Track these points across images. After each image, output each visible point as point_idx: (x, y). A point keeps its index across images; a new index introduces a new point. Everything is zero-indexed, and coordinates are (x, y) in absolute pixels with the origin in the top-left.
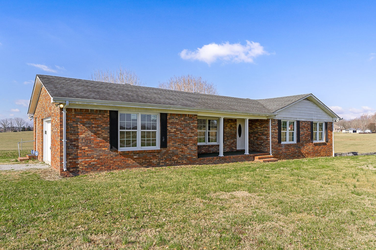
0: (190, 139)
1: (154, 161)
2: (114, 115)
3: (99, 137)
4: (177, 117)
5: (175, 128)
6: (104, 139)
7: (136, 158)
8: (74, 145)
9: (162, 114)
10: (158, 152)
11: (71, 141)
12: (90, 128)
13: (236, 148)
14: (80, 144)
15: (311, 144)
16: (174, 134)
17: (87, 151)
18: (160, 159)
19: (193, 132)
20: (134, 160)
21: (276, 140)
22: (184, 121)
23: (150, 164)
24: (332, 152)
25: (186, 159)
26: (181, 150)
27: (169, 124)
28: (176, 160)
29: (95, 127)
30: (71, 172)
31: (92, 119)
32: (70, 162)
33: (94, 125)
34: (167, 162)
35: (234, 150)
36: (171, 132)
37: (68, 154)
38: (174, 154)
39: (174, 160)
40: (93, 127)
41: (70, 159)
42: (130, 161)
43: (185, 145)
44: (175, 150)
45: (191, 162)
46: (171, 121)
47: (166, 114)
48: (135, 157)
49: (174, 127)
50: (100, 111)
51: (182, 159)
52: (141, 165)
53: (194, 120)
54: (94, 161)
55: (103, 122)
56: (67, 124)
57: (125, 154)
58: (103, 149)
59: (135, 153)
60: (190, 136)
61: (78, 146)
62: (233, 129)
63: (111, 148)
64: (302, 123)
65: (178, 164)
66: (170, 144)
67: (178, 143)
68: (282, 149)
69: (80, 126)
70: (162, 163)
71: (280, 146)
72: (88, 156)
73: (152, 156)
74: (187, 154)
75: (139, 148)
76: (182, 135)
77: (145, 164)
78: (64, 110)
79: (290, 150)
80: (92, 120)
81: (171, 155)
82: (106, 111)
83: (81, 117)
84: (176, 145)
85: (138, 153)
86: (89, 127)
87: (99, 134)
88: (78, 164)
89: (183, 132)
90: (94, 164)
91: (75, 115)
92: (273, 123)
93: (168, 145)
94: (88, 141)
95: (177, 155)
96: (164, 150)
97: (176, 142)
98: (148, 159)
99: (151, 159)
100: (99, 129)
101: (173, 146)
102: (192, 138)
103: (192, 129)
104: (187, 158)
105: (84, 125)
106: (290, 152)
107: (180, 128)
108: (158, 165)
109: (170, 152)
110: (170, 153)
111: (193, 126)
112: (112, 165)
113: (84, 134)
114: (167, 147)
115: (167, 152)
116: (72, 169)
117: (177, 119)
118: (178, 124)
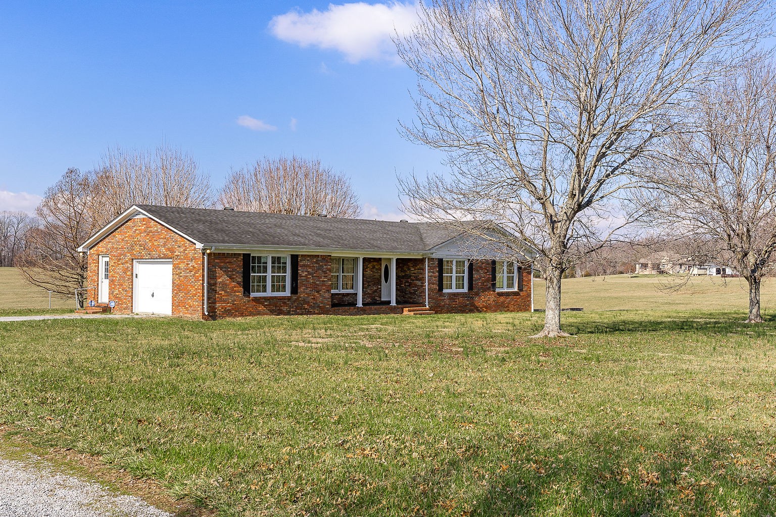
0: (323, 285)
1: (285, 309)
2: (246, 258)
3: (234, 282)
4: (308, 259)
5: (306, 272)
6: (238, 283)
7: (266, 305)
8: (214, 290)
9: (292, 256)
10: (289, 298)
11: (211, 285)
12: (226, 272)
13: (381, 298)
15: (491, 293)
16: (305, 278)
17: (223, 296)
18: (290, 307)
19: (327, 276)
20: (265, 307)
21: (435, 287)
22: (316, 263)
23: (280, 312)
24: (530, 306)
25: (318, 308)
26: (312, 297)
27: (300, 267)
28: (307, 309)
29: (230, 271)
30: (211, 316)
31: (228, 262)
32: (210, 307)
33: (229, 270)
34: (298, 311)
35: (378, 301)
36: (302, 276)
37: (208, 299)
38: (305, 301)
39: (305, 309)
40: (228, 271)
41: (210, 303)
42: (261, 308)
43: (318, 292)
44: (306, 297)
45: (324, 311)
46: (302, 264)
47: (297, 256)
48: (266, 303)
49: (305, 270)
50: (235, 254)
51: (313, 307)
52: (272, 312)
53: (327, 261)
54: (229, 306)
55: (237, 266)
56: (208, 268)
57: (257, 300)
58: (237, 294)
59: (265, 299)
60: (322, 281)
61: (216, 290)
62: (376, 271)
63: (244, 293)
64: (478, 262)
65: (309, 313)
66: (301, 290)
67: (309, 289)
68: (445, 299)
69: (218, 270)
70: (293, 311)
71: (440, 296)
72: (224, 301)
73: (283, 303)
74: (320, 302)
75: (269, 293)
76: (314, 280)
77: (275, 312)
78: (206, 255)
79: (456, 302)
80: (228, 264)
81: (302, 302)
82: (240, 254)
83: (219, 261)
84: (308, 291)
85: (268, 300)
86: (226, 271)
87: (233, 278)
88: (216, 309)
89: (315, 276)
90: (229, 310)
91: (214, 259)
92: (432, 264)
93: (299, 291)
94: (224, 286)
95: (308, 303)
96: (295, 297)
97: (307, 288)
98: (278, 306)
99: (281, 307)
100: (234, 273)
101: (304, 292)
102: (325, 283)
103: (325, 272)
104: (319, 307)
105: (221, 270)
106: (457, 304)
107: (312, 272)
108: (288, 313)
109: (300, 299)
110: (300, 301)
111: (326, 268)
112: (244, 311)
113: (221, 278)
114: (297, 293)
115: (298, 299)
116: (211, 313)
117: (308, 261)
118: (309, 267)
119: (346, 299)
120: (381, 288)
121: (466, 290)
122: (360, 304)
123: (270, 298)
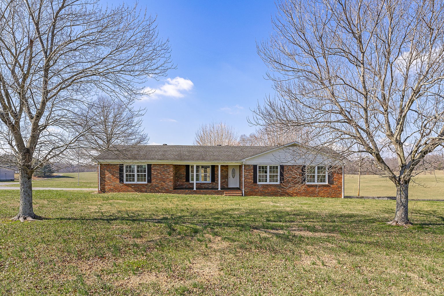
0: (167, 179)
1: (144, 190)
2: (121, 166)
3: (114, 177)
4: (158, 166)
6: (117, 177)
8: (104, 180)
9: (148, 165)
10: (146, 185)
11: (102, 178)
12: (110, 173)
13: (228, 186)
14: (106, 180)
15: (302, 185)
16: (156, 175)
17: (109, 183)
18: (147, 189)
19: (170, 175)
20: (132, 188)
21: (250, 181)
22: (163, 168)
23: (141, 191)
24: (340, 194)
26: (161, 184)
27: (153, 170)
28: (157, 190)
29: (112, 172)
30: (102, 191)
31: (111, 168)
32: (102, 187)
34: (152, 191)
35: (226, 187)
36: (154, 174)
37: (101, 184)
38: (156, 186)
39: (156, 190)
41: (102, 186)
42: (130, 189)
43: (164, 182)
44: (157, 184)
45: (168, 191)
46: (154, 168)
47: (151, 165)
49: (156, 171)
50: (115, 164)
51: (162, 189)
52: (136, 191)
53: (170, 167)
54: (112, 187)
55: (116, 170)
56: (100, 171)
57: (127, 185)
58: (116, 182)
59: (132, 185)
60: (167, 177)
63: (120, 182)
64: (287, 167)
65: (159, 192)
66: (153, 181)
68: (259, 188)
70: (148, 191)
71: (255, 186)
72: (110, 185)
74: (165, 187)
75: (136, 182)
76: (162, 176)
77: (138, 191)
78: (99, 165)
79: (269, 189)
82: (118, 165)
83: (106, 167)
84: (158, 181)
87: (114, 175)
88: (105, 188)
89: (162, 174)
90: (112, 189)
91: (104, 167)
92: (248, 168)
93: (152, 181)
94: (109, 178)
95: (158, 187)
96: (150, 184)
97: (157, 180)
98: (140, 188)
99: (142, 188)
100: (114, 173)
101: (155, 182)
102: (169, 178)
103: (169, 173)
104: (165, 189)
105: (107, 171)
106: (269, 191)
107: (160, 172)
108: (146, 192)
110: (153, 186)
111: (169, 171)
112: (120, 190)
113: (108, 175)
114: (151, 183)
115: (151, 185)
116: (103, 190)
117: (158, 167)
118: (158, 170)
119: (203, 185)
120: (228, 181)
121: (278, 183)
122: (195, 189)
123: (135, 185)
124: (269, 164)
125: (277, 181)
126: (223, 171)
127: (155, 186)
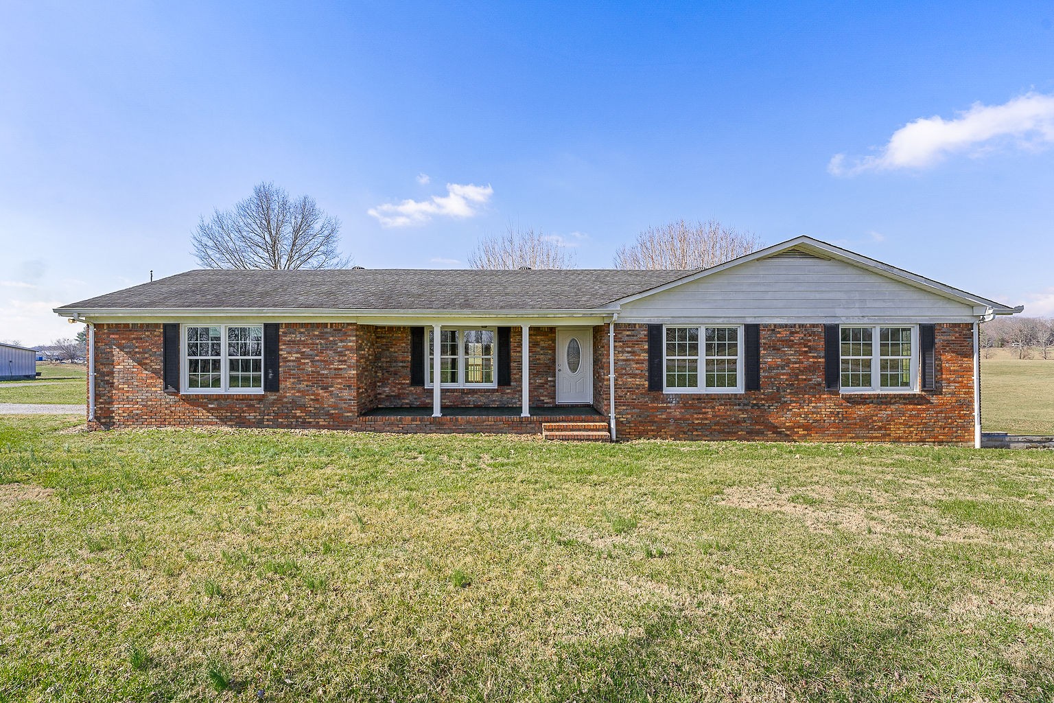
0: (337, 376)
1: (251, 416)
2: (171, 332)
3: (146, 369)
4: (302, 330)
5: (297, 353)
6: (154, 372)
7: (212, 409)
8: (108, 382)
9: (266, 325)
10: (260, 399)
11: (103, 374)
12: (131, 355)
13: (554, 398)
14: (115, 380)
15: (825, 396)
16: (295, 364)
17: (128, 392)
18: (263, 413)
19: (345, 361)
20: (208, 412)
21: (637, 383)
22: (321, 337)
23: (242, 423)
24: (967, 428)
25: (327, 417)
26: (313, 397)
27: (284, 344)
28: (300, 417)
29: (139, 353)
30: (102, 424)
31: (134, 339)
32: (100, 408)
33: (137, 350)
34: (280, 420)
35: (547, 403)
36: (289, 361)
37: (97, 396)
38: (295, 404)
39: (295, 417)
40: (136, 352)
41: (101, 403)
42: (202, 413)
43: (325, 388)
44: (298, 397)
45: (338, 423)
46: (288, 339)
47: (277, 326)
48: (210, 406)
49: (295, 350)
50: (148, 325)
51: (316, 416)
52: (224, 421)
53: (345, 334)
54: (137, 409)
55: (152, 344)
56: (96, 348)
57: (193, 401)
58: (153, 389)
59: (210, 398)
60: (335, 369)
61: (113, 383)
62: (542, 352)
63: (166, 388)
64: (774, 330)
65: (304, 425)
66: (286, 384)
67: (305, 383)
68: (670, 408)
69: (116, 351)
70: (268, 420)
71: (655, 399)
72: (128, 401)
73: (246, 406)
74: (329, 406)
75: (224, 389)
76: (316, 367)
77: (231, 420)
78: (92, 327)
79: (705, 413)
80: (134, 341)
81: (289, 405)
82: (157, 325)
83: (117, 336)
84: (302, 386)
85: (216, 400)
86: (130, 352)
87: (146, 364)
88: (113, 412)
89: (318, 361)
90: (137, 414)
91: (109, 334)
92: (627, 336)
93: (282, 386)
94: (128, 376)
95: (303, 407)
96: (272, 397)
97: (300, 382)
98: (237, 412)
99: (244, 412)
100: (146, 355)
101: (293, 388)
102: (340, 372)
103: (341, 354)
104: (328, 414)
105: (121, 350)
106: (706, 419)
107: (311, 353)
108: (259, 424)
109: (285, 400)
110: (286, 403)
111: (343, 347)
112: (167, 417)
113: (122, 363)
114: (278, 391)
115: (279, 399)
116: (103, 419)
117: (302, 333)
118: (304, 344)
119: (470, 398)
120: (554, 381)
121: (740, 389)
122: (437, 413)
123: (218, 398)
124: (706, 320)
125: (733, 383)
126: (539, 350)
127: (293, 402)
